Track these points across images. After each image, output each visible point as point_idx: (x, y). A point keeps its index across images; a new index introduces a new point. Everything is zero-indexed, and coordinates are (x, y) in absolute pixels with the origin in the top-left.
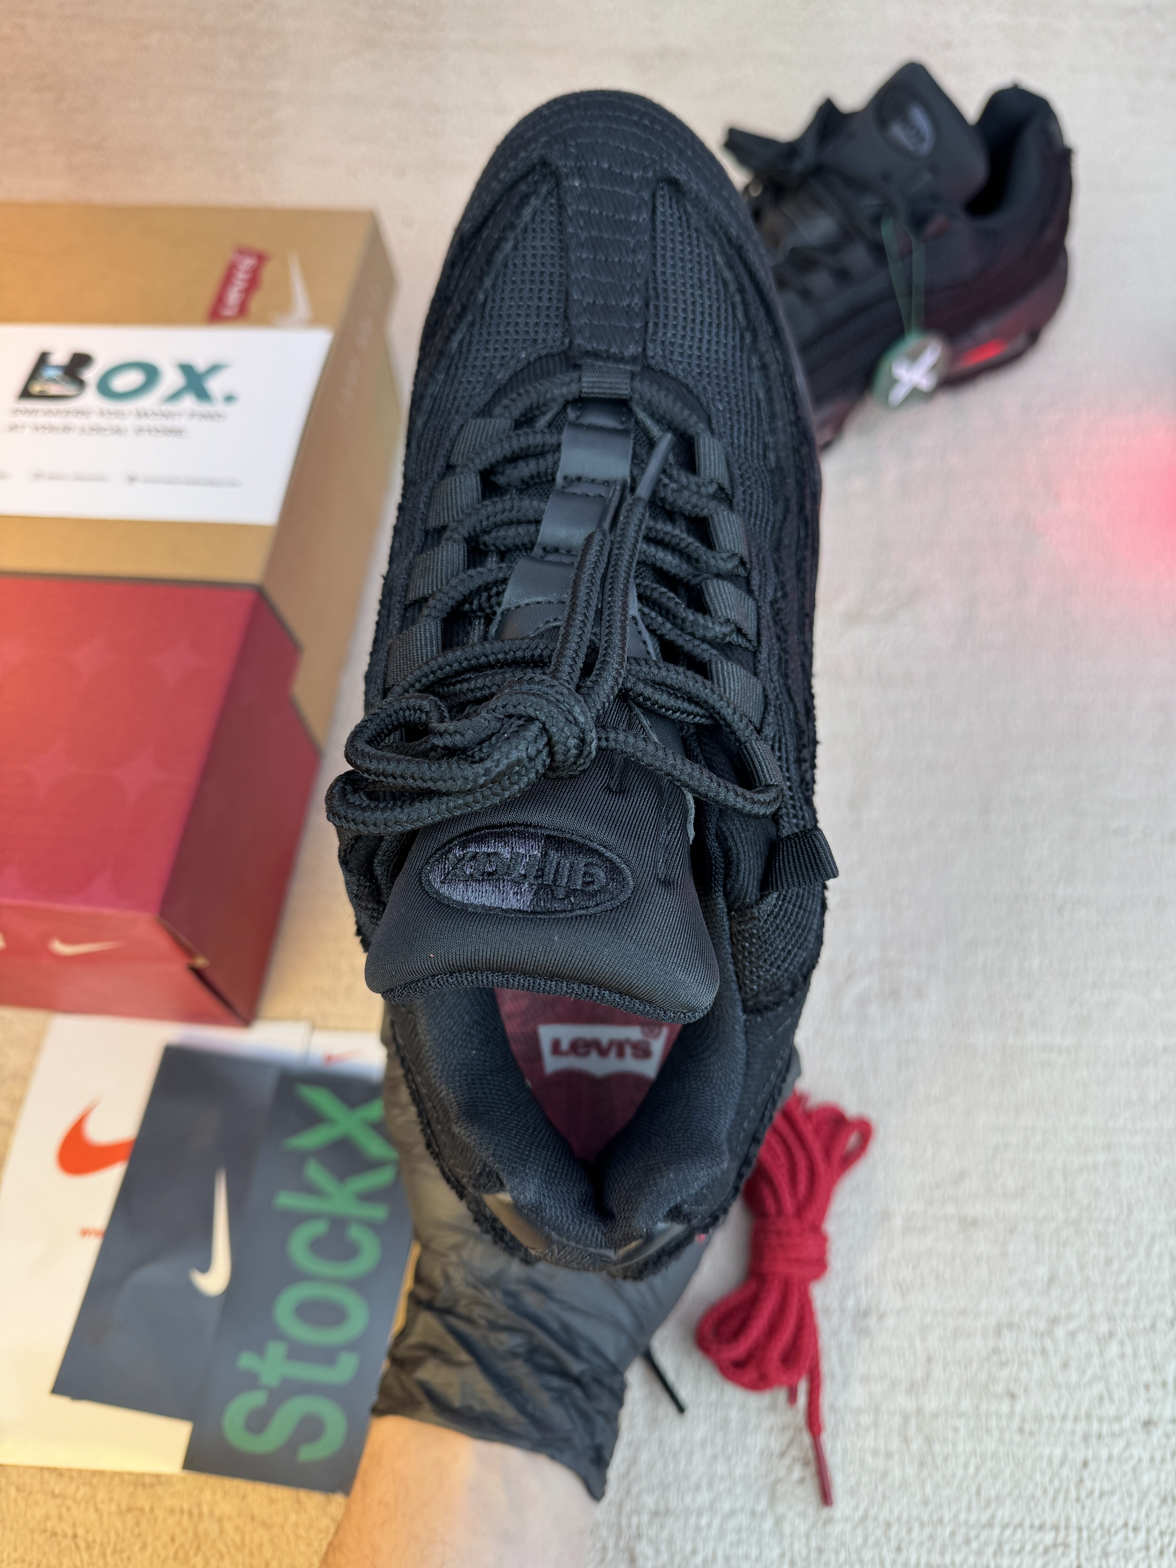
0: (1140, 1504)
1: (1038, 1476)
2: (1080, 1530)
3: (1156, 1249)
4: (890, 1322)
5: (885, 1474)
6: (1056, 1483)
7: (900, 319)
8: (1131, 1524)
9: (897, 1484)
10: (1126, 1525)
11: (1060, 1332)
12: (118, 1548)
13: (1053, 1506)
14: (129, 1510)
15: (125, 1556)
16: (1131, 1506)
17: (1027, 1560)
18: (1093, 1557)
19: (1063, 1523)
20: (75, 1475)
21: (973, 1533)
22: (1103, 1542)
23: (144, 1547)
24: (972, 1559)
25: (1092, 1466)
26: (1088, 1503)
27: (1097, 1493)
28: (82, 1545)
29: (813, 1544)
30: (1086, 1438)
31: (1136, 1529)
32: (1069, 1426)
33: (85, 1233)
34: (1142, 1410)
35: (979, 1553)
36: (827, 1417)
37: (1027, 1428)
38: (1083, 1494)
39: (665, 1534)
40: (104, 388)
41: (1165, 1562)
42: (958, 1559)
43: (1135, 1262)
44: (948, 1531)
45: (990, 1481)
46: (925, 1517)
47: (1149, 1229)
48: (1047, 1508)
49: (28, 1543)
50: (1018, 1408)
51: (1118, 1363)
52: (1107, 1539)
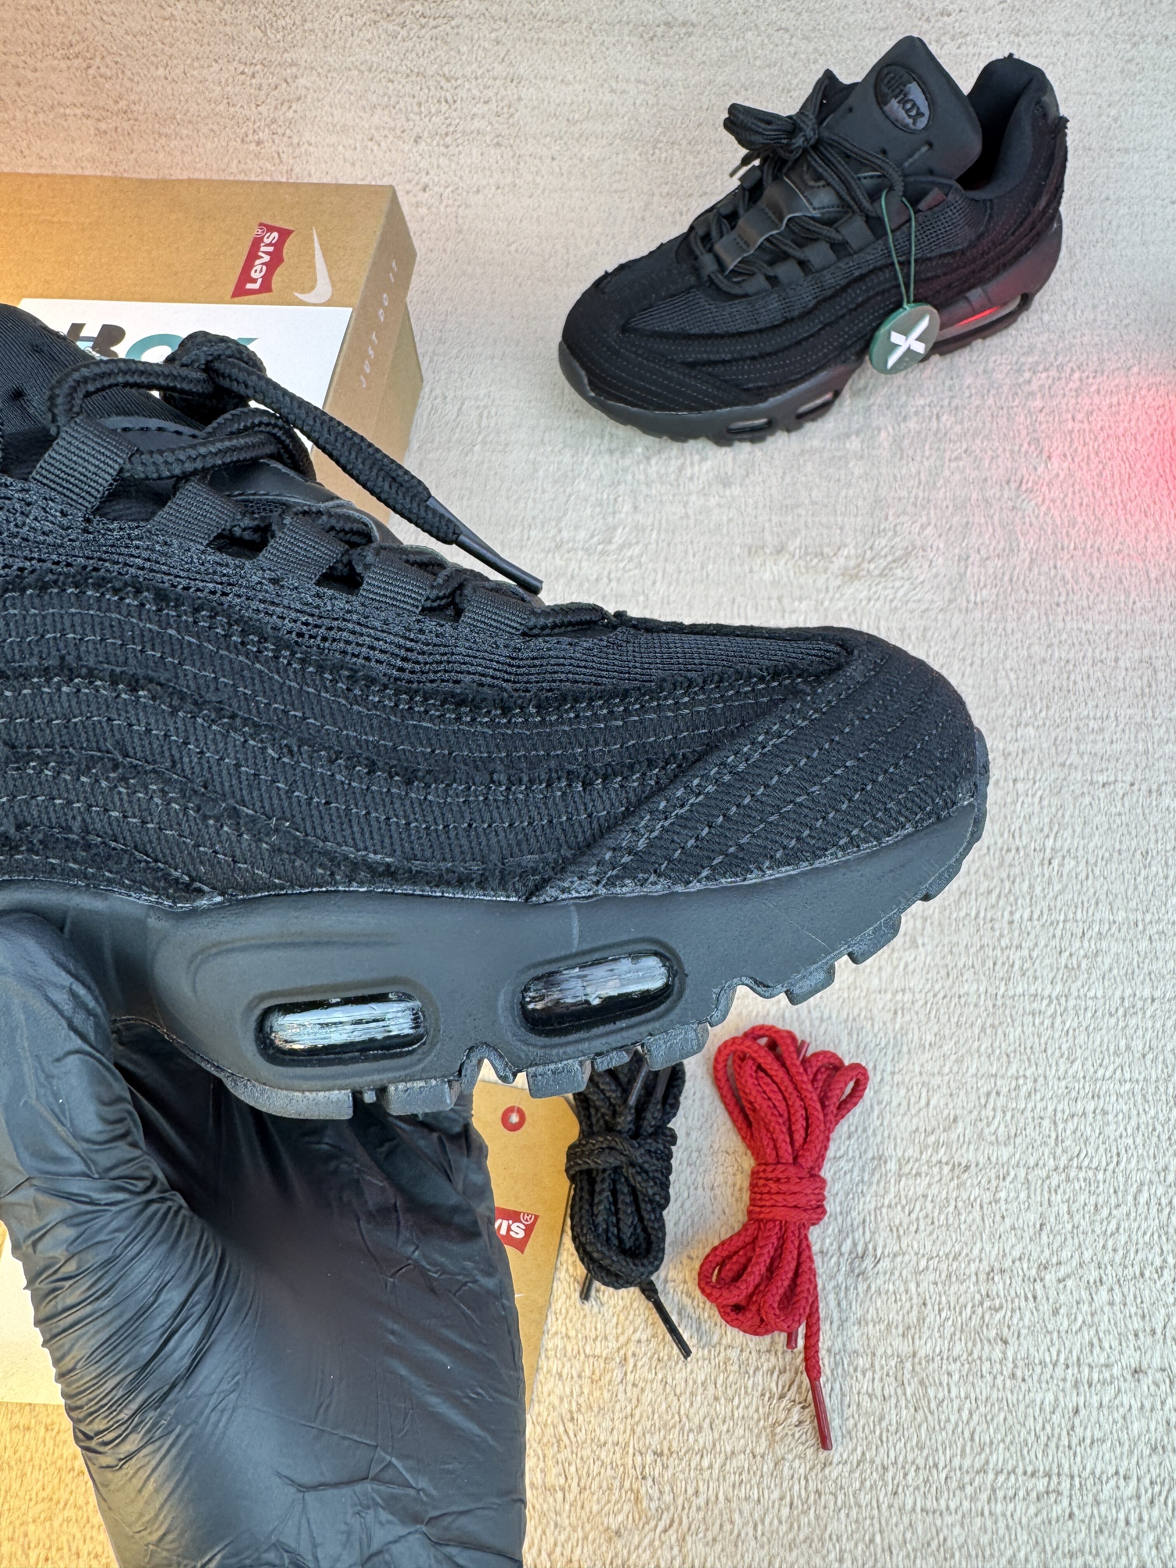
0: (1131, 1452)
1: (1030, 1422)
2: (1072, 1477)
3: (1143, 1198)
4: (885, 1264)
6: (1048, 1427)
8: (1122, 1472)
9: (893, 1429)
10: (1117, 1473)
13: (1045, 1454)
16: (1122, 1454)
17: (1020, 1506)
18: (1085, 1504)
19: (1055, 1471)
21: (967, 1479)
22: (1094, 1490)
24: (966, 1504)
25: (1082, 1411)
26: (1079, 1450)
27: (1088, 1441)
29: (812, 1486)
30: (1076, 1384)
31: (1126, 1478)
32: (1059, 1371)
34: (1131, 1358)
35: (973, 1499)
36: (825, 1360)
37: (1019, 1374)
38: (1074, 1441)
39: (668, 1475)
41: (1155, 1513)
42: (952, 1506)
43: (1124, 1209)
44: (943, 1476)
45: (985, 1426)
46: (921, 1462)
47: (1136, 1177)
48: (1040, 1456)
49: (57, 1481)
50: (1010, 1353)
51: (1107, 1309)
52: (1098, 1486)
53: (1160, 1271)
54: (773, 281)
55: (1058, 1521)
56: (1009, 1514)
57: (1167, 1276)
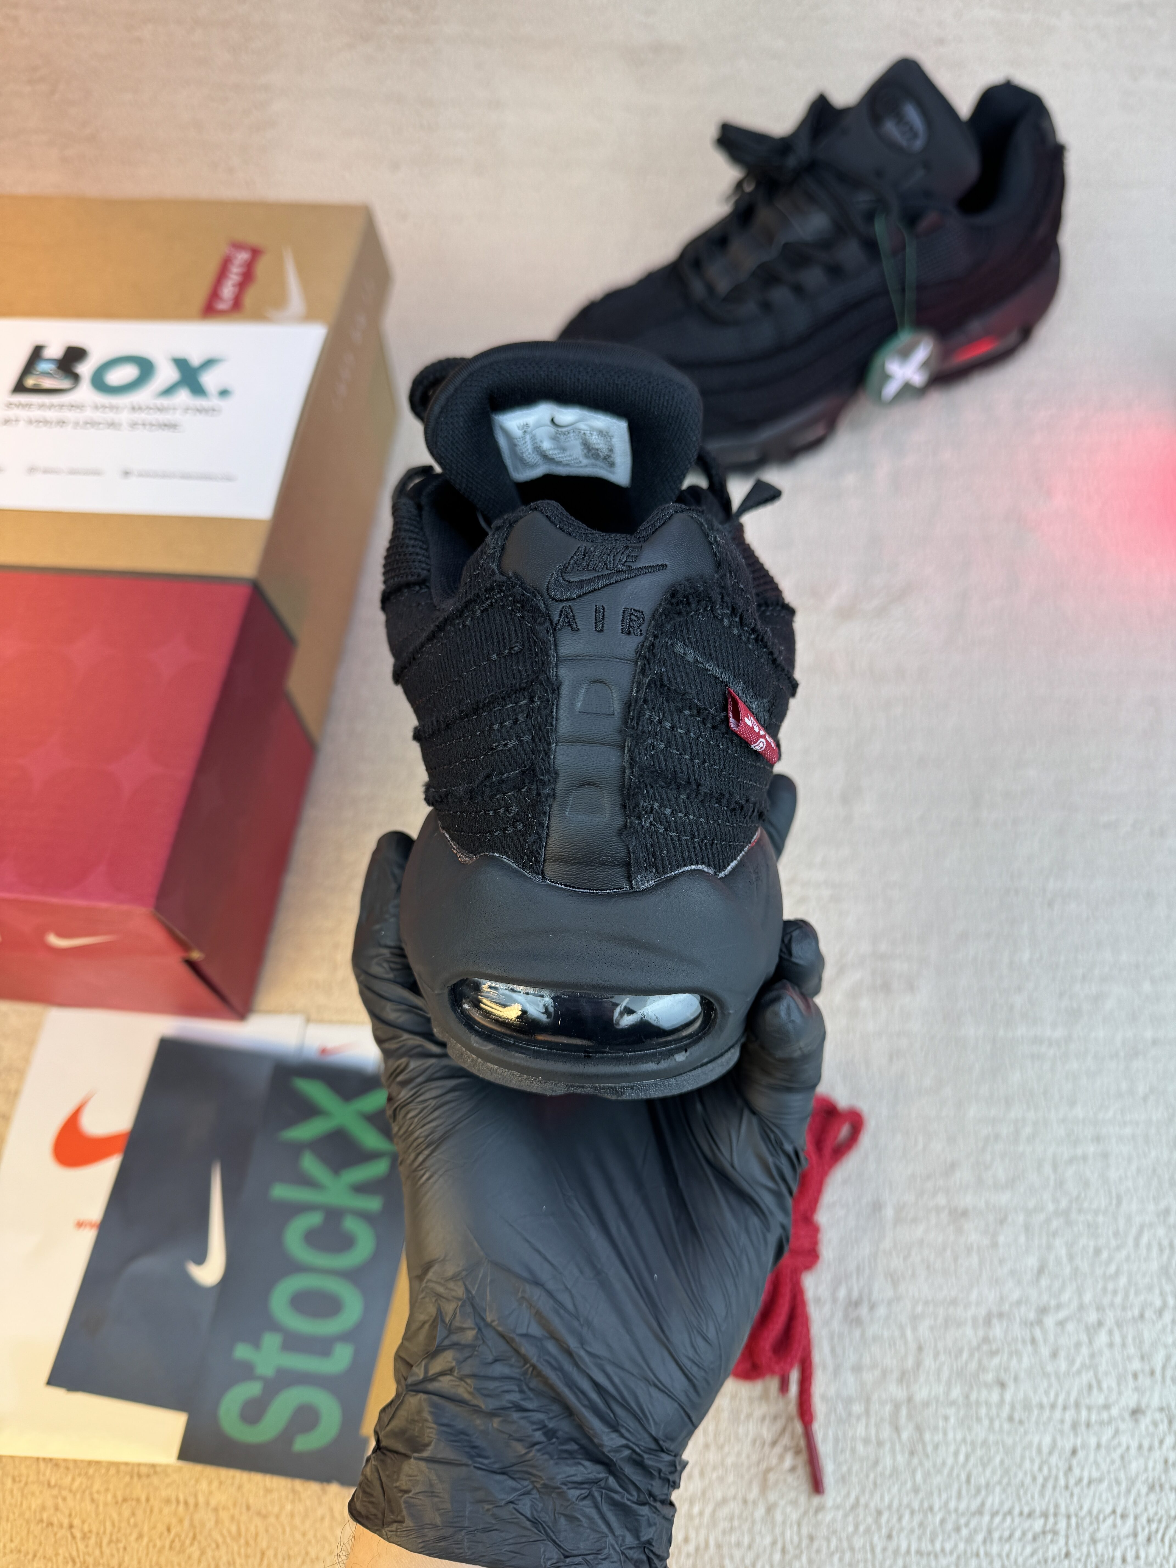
0: (1128, 1491)
1: (1027, 1464)
2: (1068, 1517)
3: (1144, 1240)
4: (882, 1311)
5: (876, 1463)
6: (1045, 1470)
7: (893, 315)
8: (1119, 1511)
9: (888, 1472)
10: (1114, 1512)
11: (1050, 1321)
12: (114, 1538)
13: (1042, 1494)
14: (125, 1500)
15: (121, 1545)
16: (1119, 1493)
17: (1016, 1547)
18: (1081, 1544)
19: (1051, 1511)
20: (71, 1465)
21: (962, 1521)
22: (1091, 1529)
23: (140, 1536)
24: (961, 1546)
25: (1081, 1454)
26: (1076, 1491)
27: (1085, 1481)
28: (78, 1535)
29: (805, 1531)
30: (1075, 1426)
31: (1123, 1516)
32: (1058, 1414)
33: (80, 1225)
34: (1130, 1399)
35: (969, 1540)
36: (819, 1407)
37: (1016, 1416)
38: (1072, 1482)
40: (99, 383)
41: (1152, 1549)
42: (948, 1547)
43: (1124, 1253)
44: (938, 1519)
45: (980, 1469)
46: (916, 1505)
47: (1137, 1220)
48: (1036, 1496)
49: (24, 1533)
50: (1008, 1397)
51: (1107, 1352)
52: (1095, 1525)
53: (1160, 1313)
55: (1054, 1559)
56: (1004, 1554)
57: (1168, 1317)
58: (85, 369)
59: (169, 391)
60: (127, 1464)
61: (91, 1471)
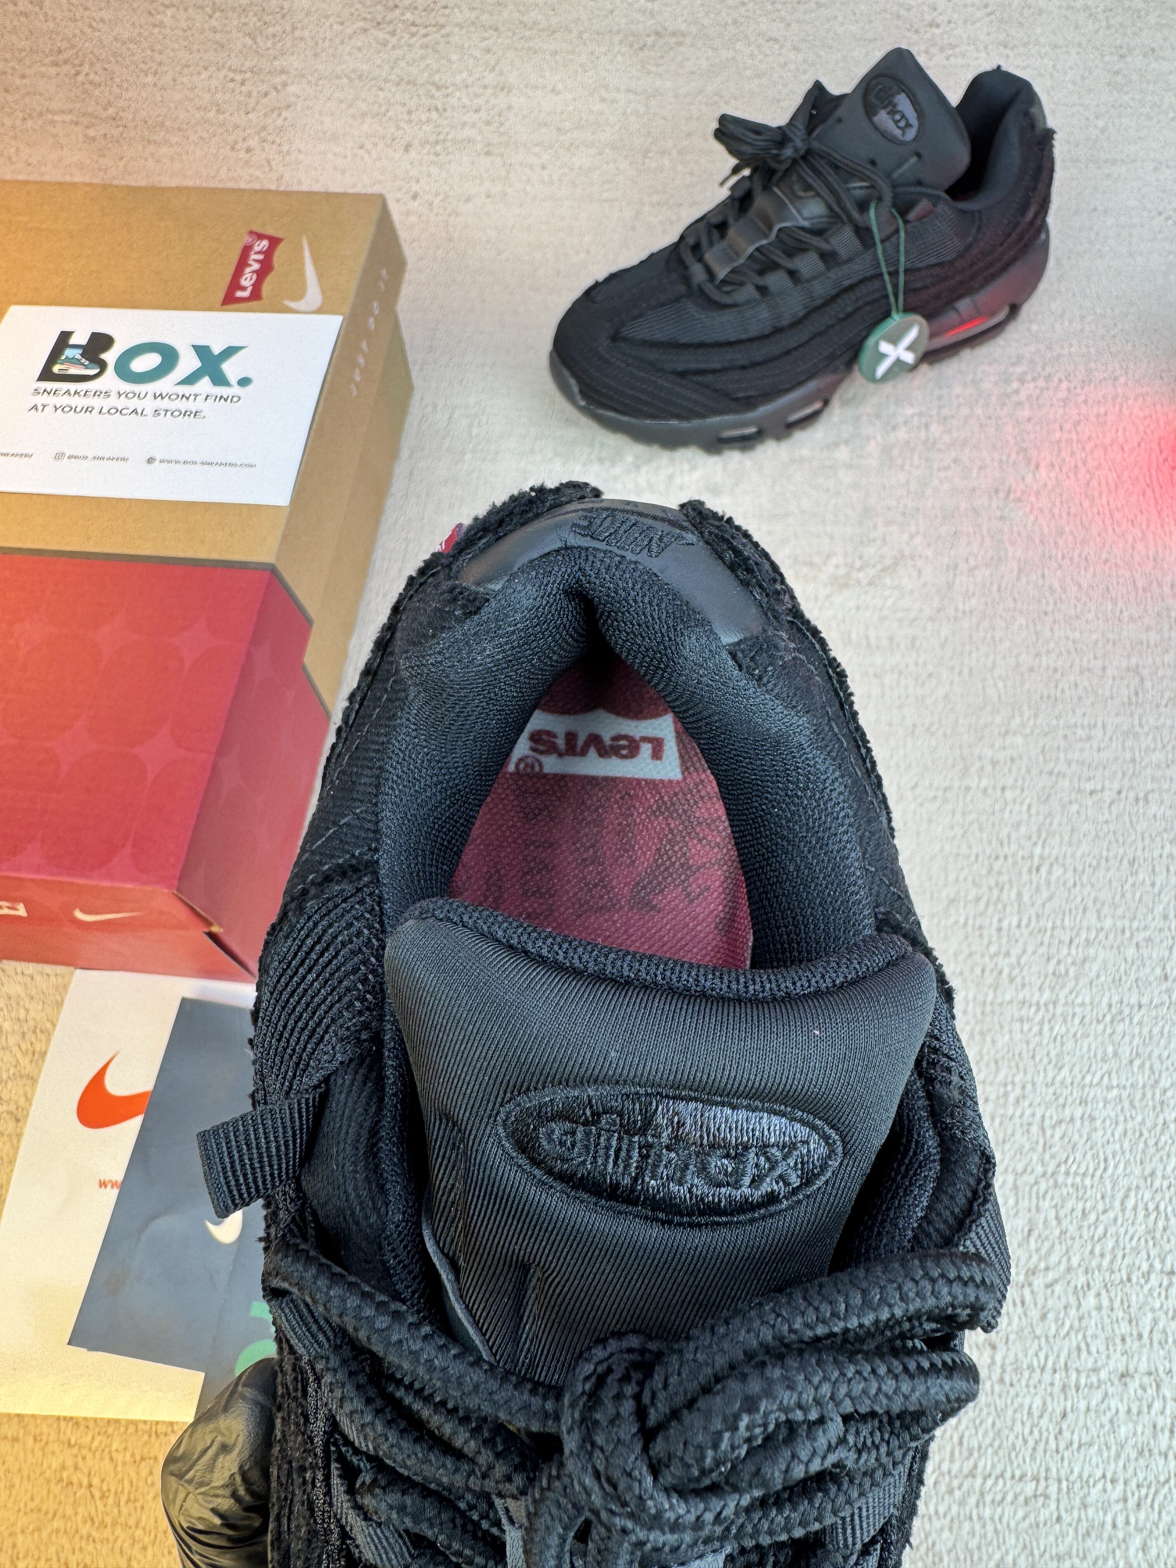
0: (1118, 1456)
1: (1018, 1427)
2: (1059, 1481)
3: (1131, 1203)
6: (1036, 1432)
8: (1109, 1475)
10: (1104, 1476)
12: (132, 1497)
13: (1033, 1458)
14: (143, 1459)
15: (138, 1505)
16: (1109, 1458)
17: (1009, 1511)
18: (1072, 1508)
19: (1043, 1475)
20: (91, 1424)
21: (956, 1483)
22: (1082, 1494)
24: (955, 1508)
25: (1070, 1415)
26: (1067, 1454)
27: (1075, 1445)
28: (97, 1495)
30: (1064, 1388)
31: (1113, 1481)
32: (1047, 1377)
33: (103, 1184)
34: (1118, 1363)
35: (962, 1503)
37: (1007, 1379)
38: (1062, 1446)
40: (123, 371)
41: (1142, 1515)
42: (942, 1510)
43: (1111, 1215)
47: (1124, 1183)
48: (1028, 1459)
49: (45, 1492)
50: (998, 1358)
51: (1094, 1313)
52: (1086, 1489)
53: (1147, 1276)
54: (763, 290)
55: (1045, 1524)
56: (996, 1517)
58: (110, 357)
59: (190, 380)
60: (145, 1422)
61: (110, 1430)
